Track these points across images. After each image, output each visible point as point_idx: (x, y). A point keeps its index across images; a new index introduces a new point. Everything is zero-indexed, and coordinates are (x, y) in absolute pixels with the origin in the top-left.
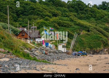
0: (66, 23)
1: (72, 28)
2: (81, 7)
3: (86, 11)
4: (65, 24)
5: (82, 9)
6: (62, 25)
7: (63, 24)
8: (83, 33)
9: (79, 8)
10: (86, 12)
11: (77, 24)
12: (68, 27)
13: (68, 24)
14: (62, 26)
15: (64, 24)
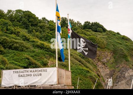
0: (17, 43)
1: (31, 52)
2: (32, 21)
3: (41, 27)
4: (15, 45)
5: (35, 25)
6: (11, 46)
7: (11, 44)
8: (52, 62)
9: (30, 22)
10: (41, 30)
11: (38, 46)
12: (22, 51)
13: (23, 45)
14: (10, 48)
15: (13, 45)
